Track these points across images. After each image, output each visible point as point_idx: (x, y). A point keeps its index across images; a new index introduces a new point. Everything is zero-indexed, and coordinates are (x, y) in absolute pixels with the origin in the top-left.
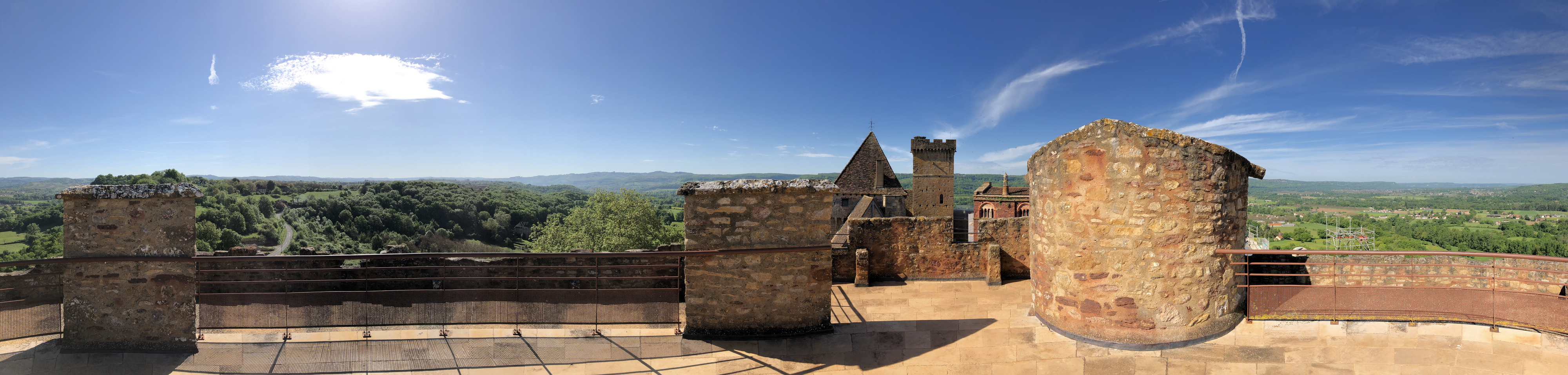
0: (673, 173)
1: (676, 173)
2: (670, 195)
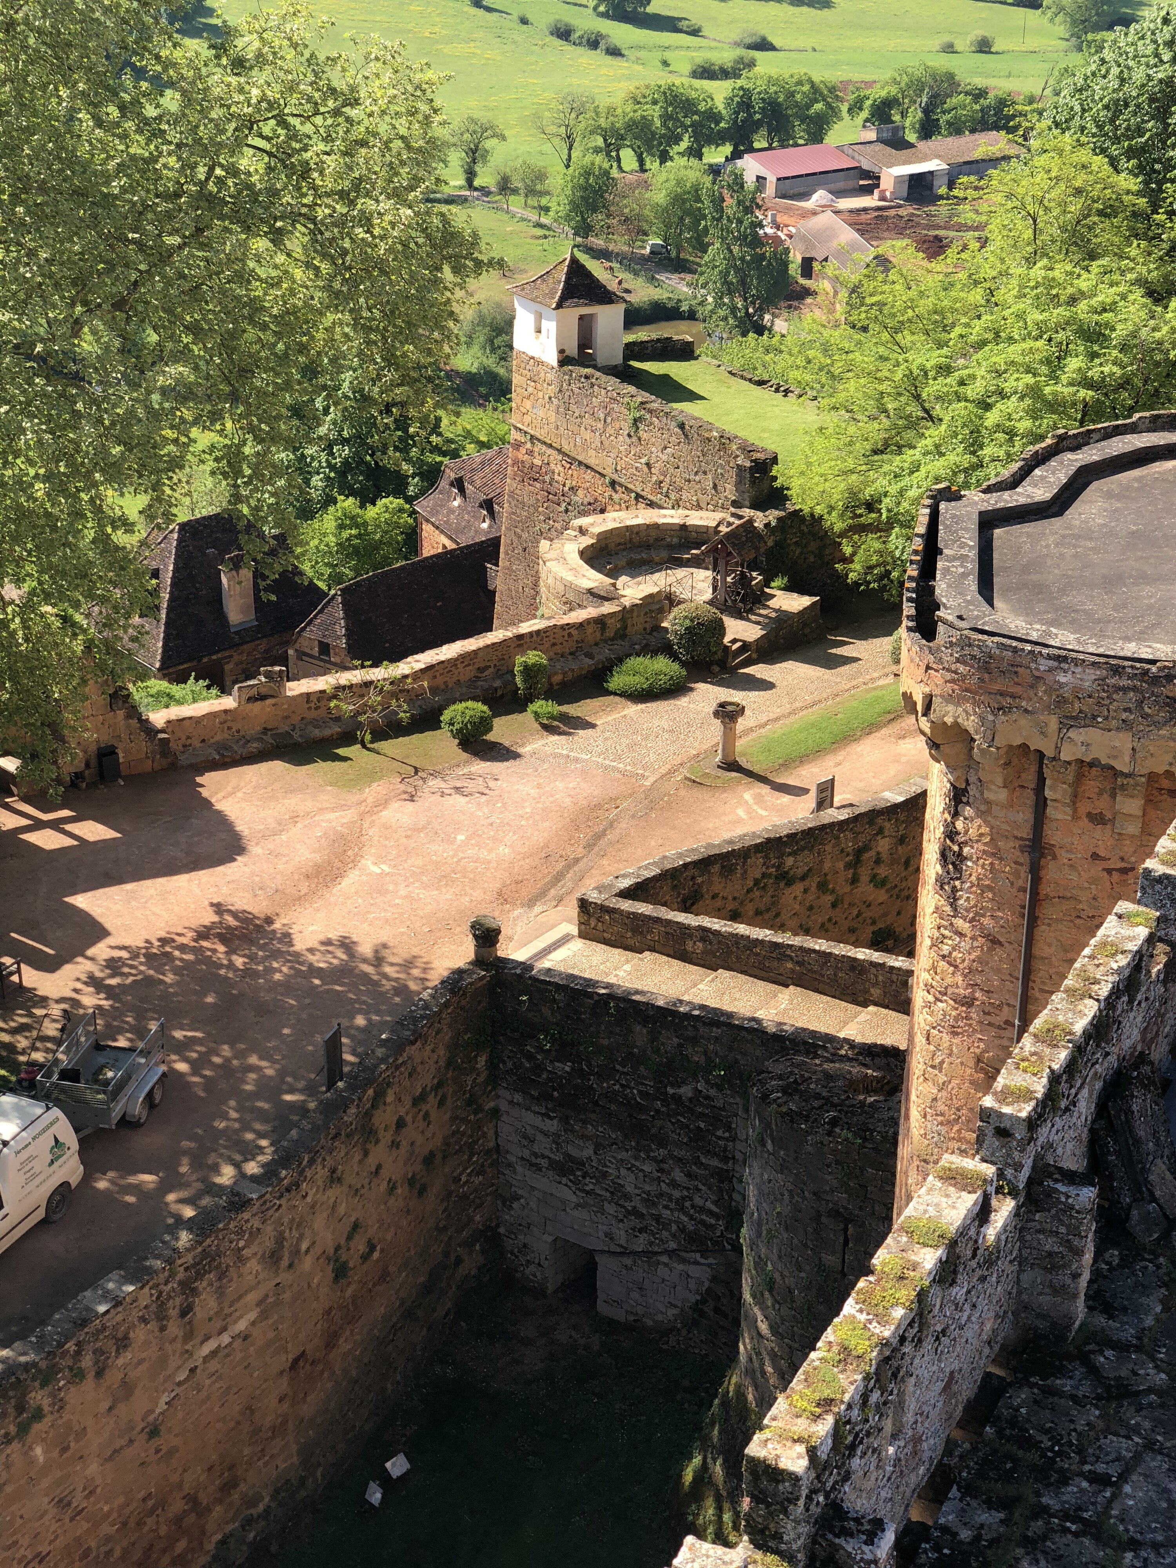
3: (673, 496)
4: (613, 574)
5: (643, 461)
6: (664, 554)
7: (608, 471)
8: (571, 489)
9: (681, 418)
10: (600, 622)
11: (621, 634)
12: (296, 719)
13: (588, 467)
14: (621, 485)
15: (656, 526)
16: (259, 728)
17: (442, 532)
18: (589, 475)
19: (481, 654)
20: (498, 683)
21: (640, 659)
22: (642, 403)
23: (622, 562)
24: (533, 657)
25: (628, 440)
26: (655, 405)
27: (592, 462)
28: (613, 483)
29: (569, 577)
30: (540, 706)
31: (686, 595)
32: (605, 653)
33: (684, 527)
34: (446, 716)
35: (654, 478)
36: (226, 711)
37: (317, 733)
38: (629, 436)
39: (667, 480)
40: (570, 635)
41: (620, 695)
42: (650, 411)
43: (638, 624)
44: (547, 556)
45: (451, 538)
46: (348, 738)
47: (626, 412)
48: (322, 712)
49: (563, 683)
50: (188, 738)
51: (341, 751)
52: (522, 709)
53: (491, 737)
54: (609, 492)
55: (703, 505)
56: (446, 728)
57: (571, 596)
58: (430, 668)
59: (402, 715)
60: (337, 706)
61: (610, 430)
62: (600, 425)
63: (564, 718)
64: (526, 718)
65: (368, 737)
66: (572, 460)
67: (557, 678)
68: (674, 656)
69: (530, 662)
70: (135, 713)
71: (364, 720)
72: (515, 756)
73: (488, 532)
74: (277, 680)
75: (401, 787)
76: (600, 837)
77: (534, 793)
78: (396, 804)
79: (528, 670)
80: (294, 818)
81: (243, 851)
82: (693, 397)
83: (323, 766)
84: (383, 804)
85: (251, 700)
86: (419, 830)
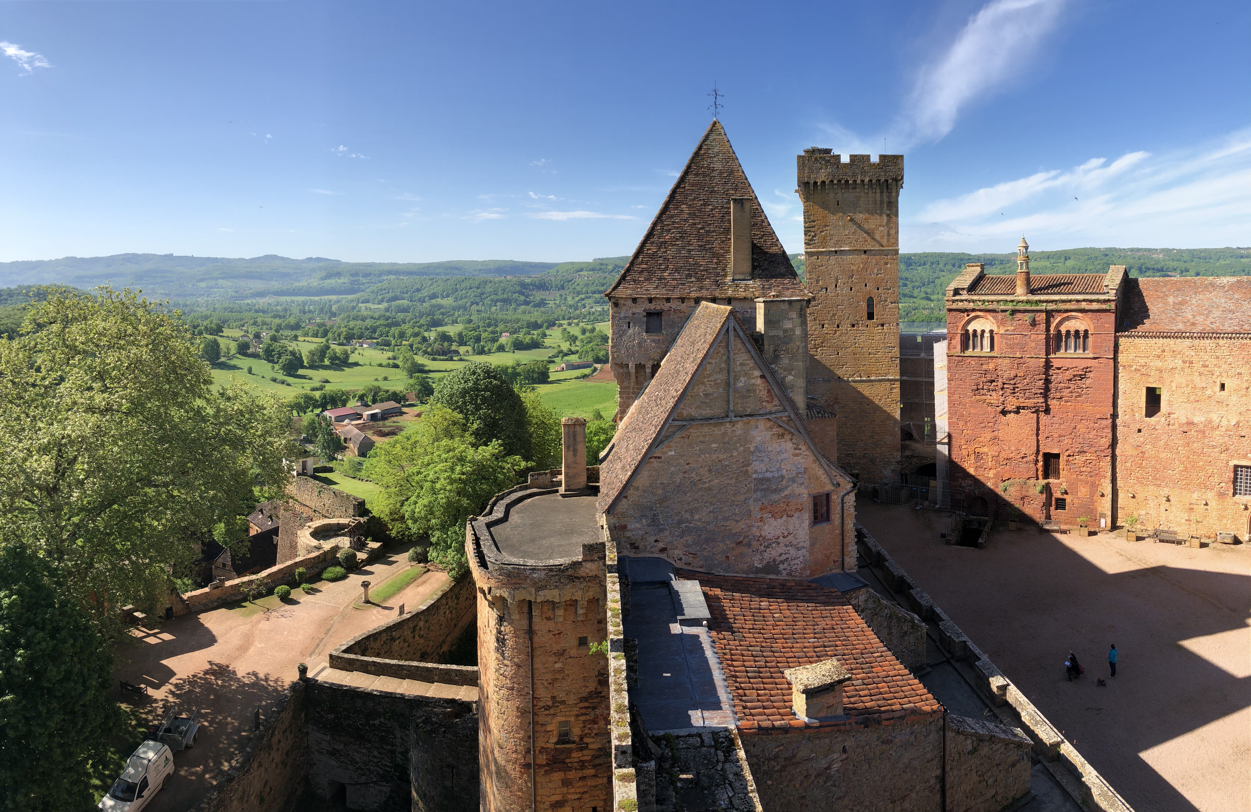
0: (302, 261)
1: (310, 259)
2: (296, 310)
3: (333, 514)
4: (320, 540)
5: (323, 503)
6: (333, 533)
7: (313, 507)
8: (302, 513)
9: (333, 490)
10: (318, 557)
11: (325, 560)
12: (228, 594)
13: (306, 506)
14: (318, 512)
15: (330, 524)
16: (216, 598)
17: (256, 526)
18: (307, 509)
19: (284, 569)
20: (290, 579)
21: (332, 568)
22: (321, 486)
23: (322, 536)
24: (301, 569)
26: (325, 487)
27: (308, 504)
28: (315, 511)
29: (308, 542)
30: (304, 585)
31: (342, 546)
32: (320, 566)
33: (338, 524)
34: (276, 590)
35: (327, 509)
36: (206, 593)
37: (235, 598)
38: (318, 496)
39: (331, 509)
40: (310, 561)
41: (327, 580)
42: (324, 489)
43: (329, 557)
44: (299, 536)
45: (259, 528)
46: (245, 600)
47: (316, 489)
48: (237, 591)
49: (310, 577)
50: (195, 602)
51: (243, 604)
52: (299, 587)
53: (290, 597)
54: (313, 513)
55: (343, 517)
56: (275, 595)
57: (309, 548)
58: (269, 575)
59: (263, 591)
60: (241, 590)
61: (312, 495)
62: (309, 493)
63: (312, 589)
64: (300, 589)
65: (252, 599)
66: (301, 504)
67: (308, 576)
68: (342, 567)
69: (300, 571)
70: (178, 595)
71: (251, 593)
72: (299, 603)
73: (271, 525)
74: (222, 581)
75: (264, 616)
76: (329, 630)
77: (306, 616)
78: (263, 622)
79: (300, 574)
80: (231, 629)
81: (216, 641)
82: (335, 483)
83: (238, 609)
84: (259, 622)
85: (214, 588)
86: (272, 631)
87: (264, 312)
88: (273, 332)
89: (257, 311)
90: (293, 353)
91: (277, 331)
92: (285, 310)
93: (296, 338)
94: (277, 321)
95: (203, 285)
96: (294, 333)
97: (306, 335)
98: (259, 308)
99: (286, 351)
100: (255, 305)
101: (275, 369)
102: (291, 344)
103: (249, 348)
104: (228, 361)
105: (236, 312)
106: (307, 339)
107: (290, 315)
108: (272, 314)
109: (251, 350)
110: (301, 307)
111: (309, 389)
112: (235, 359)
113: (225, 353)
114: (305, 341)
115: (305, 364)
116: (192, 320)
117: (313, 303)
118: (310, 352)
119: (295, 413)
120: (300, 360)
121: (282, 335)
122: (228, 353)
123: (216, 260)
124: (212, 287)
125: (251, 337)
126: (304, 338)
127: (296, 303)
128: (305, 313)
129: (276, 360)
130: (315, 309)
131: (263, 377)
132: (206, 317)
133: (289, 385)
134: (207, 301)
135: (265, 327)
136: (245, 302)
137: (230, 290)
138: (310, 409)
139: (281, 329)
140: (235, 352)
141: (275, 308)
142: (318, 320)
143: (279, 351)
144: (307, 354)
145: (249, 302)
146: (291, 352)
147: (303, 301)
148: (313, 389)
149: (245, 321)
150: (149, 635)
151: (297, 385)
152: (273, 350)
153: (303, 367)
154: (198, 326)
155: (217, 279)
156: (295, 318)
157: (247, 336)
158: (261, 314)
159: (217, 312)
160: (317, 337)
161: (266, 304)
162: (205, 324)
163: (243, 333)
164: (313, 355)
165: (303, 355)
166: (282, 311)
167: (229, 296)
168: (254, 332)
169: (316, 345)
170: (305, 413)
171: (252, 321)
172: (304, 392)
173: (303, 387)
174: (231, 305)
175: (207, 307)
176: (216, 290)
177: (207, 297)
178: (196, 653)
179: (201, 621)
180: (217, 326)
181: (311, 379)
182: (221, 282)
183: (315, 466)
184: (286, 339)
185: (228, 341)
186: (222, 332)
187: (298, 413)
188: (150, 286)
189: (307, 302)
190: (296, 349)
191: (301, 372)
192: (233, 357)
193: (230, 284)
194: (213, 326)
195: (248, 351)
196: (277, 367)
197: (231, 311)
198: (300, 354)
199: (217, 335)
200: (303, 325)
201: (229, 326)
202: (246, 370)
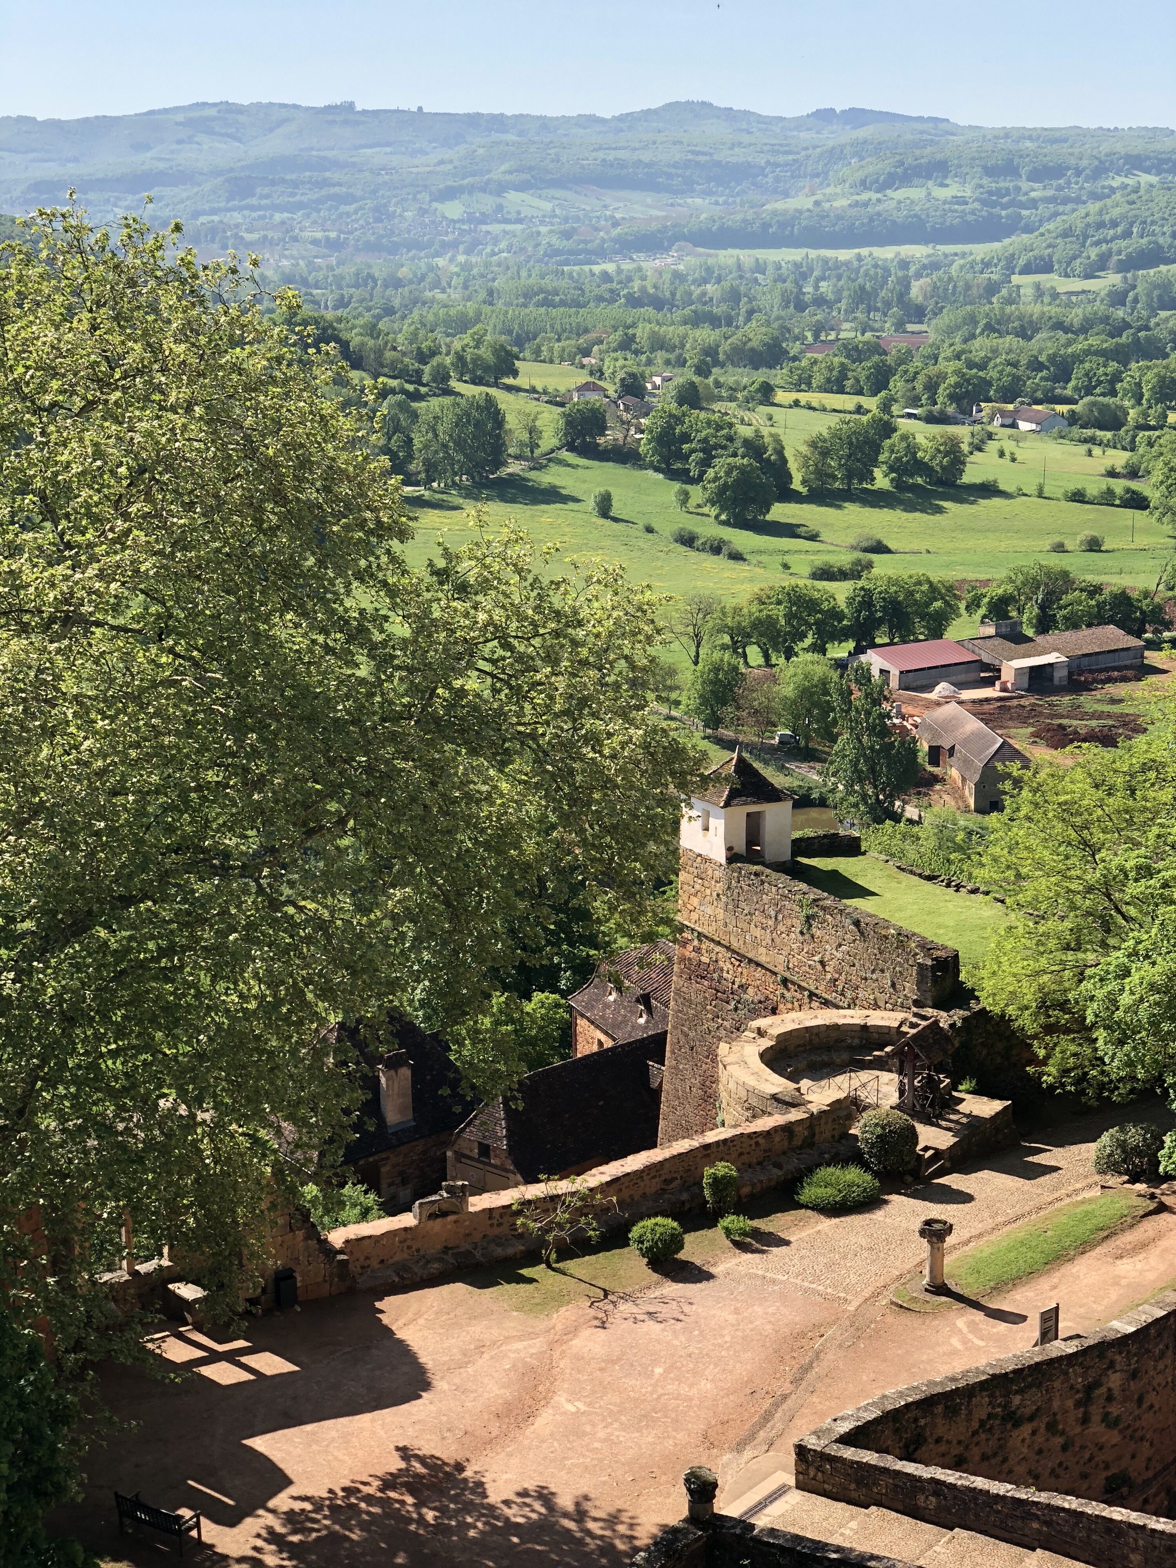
2: (769, 298)
3: (849, 994)
4: (794, 1078)
5: (817, 958)
6: (845, 1056)
7: (780, 969)
8: (741, 986)
9: (855, 916)
10: (788, 1129)
11: (809, 1143)
12: (478, 1237)
13: (758, 964)
14: (793, 983)
15: (836, 1027)
16: (439, 1247)
17: (598, 1027)
18: (759, 973)
19: (667, 1165)
20: (685, 1196)
21: (831, 1170)
22: (815, 900)
23: (803, 1065)
24: (722, 1168)
25: (800, 938)
26: (828, 903)
27: (763, 959)
28: (785, 982)
29: (752, 1082)
30: (730, 1221)
31: (872, 1100)
32: (793, 1163)
33: (865, 1027)
34: (635, 1232)
35: (829, 976)
36: (406, 1229)
37: (499, 1252)
38: (802, 933)
39: (843, 978)
40: (757, 1144)
41: (812, 1209)
42: (824, 909)
43: (826, 1131)
44: (727, 1060)
45: (606, 1033)
46: (533, 1258)
47: (797, 909)
48: (505, 1230)
49: (752, 1196)
50: (367, 1258)
51: (525, 1272)
52: (712, 1224)
53: (682, 1255)
54: (781, 990)
55: (881, 1004)
56: (634, 1246)
57: (754, 1102)
58: (616, 1180)
59: (591, 1233)
60: (523, 1224)
61: (781, 928)
62: (771, 923)
63: (756, 1234)
64: (717, 1234)
65: (554, 1256)
66: (742, 958)
67: (746, 1190)
68: (866, 1166)
69: (720, 1174)
70: (313, 1233)
71: (550, 1238)
72: (709, 1277)
73: (645, 1027)
74: (459, 1195)
75: (592, 1312)
76: (806, 1369)
77: (732, 1318)
78: (586, 1332)
79: (717, 1182)
80: (481, 1348)
81: (427, 1386)
82: (864, 893)
83: (507, 1287)
84: (573, 1331)
85: (432, 1216)
86: (614, 1362)
87: (658, 304)
88: (687, 375)
89: (634, 302)
90: (754, 447)
91: (702, 370)
92: (734, 296)
93: (766, 393)
94: (705, 335)
95: (453, 209)
96: (761, 376)
97: (803, 383)
98: (643, 289)
99: (731, 439)
100: (630, 279)
101: (692, 503)
102: (747, 415)
103: (602, 429)
104: (533, 475)
105: (563, 303)
106: (804, 397)
107: (750, 313)
108: (687, 311)
109: (612, 436)
110: (789, 285)
111: (806, 571)
112: (554, 468)
113: (522, 444)
114: (797, 403)
115: (797, 485)
116: (415, 334)
117: (831, 269)
118: (813, 444)
119: (754, 654)
120: (780, 471)
121: (718, 385)
122: (534, 446)
123: (498, 122)
124: (484, 219)
125: (611, 389)
126: (794, 396)
127: (770, 270)
128: (801, 307)
129: (694, 473)
130: (839, 292)
131: (649, 530)
132: (462, 324)
133: (736, 557)
134: (466, 267)
135: (660, 356)
136: (597, 269)
137: (543, 229)
138: (808, 641)
139: (717, 363)
140: (555, 442)
141: (697, 291)
142: (848, 332)
143: (705, 440)
144: (804, 449)
145: (610, 267)
146: (747, 443)
147: (797, 265)
148: (825, 574)
149: (592, 336)
150: (214, 1357)
151: (764, 558)
152: (686, 438)
153: (789, 496)
154: (434, 353)
155: (501, 189)
156: (768, 323)
157: (595, 388)
158: (649, 311)
159: (500, 304)
160: (841, 391)
161: (667, 277)
162: (457, 345)
163: (584, 378)
164: (825, 453)
165: (788, 454)
166: (723, 300)
167: (541, 250)
168: (621, 375)
169: (833, 420)
170: (789, 654)
171: (616, 337)
172: (788, 582)
173: (786, 566)
174: (548, 282)
175: (466, 287)
176: (495, 228)
177: (468, 252)
178: (364, 1420)
179: (385, 1319)
180: (495, 352)
181: (813, 537)
182: (512, 196)
183: (797, 834)
184: (732, 399)
185: (532, 406)
186: (515, 373)
187: (767, 657)
188: (278, 217)
189: (811, 270)
190: (765, 431)
191: (780, 512)
192: (550, 459)
193: (547, 206)
194: (485, 353)
195: (601, 440)
196: (697, 493)
197: (546, 303)
198: (780, 452)
199: (496, 385)
200: (794, 348)
201: (537, 352)
202: (590, 504)
